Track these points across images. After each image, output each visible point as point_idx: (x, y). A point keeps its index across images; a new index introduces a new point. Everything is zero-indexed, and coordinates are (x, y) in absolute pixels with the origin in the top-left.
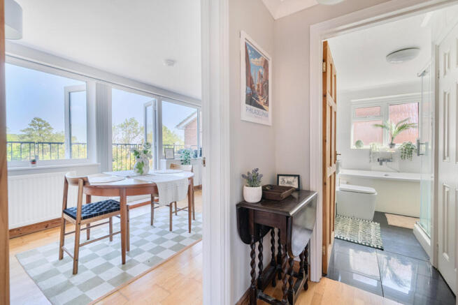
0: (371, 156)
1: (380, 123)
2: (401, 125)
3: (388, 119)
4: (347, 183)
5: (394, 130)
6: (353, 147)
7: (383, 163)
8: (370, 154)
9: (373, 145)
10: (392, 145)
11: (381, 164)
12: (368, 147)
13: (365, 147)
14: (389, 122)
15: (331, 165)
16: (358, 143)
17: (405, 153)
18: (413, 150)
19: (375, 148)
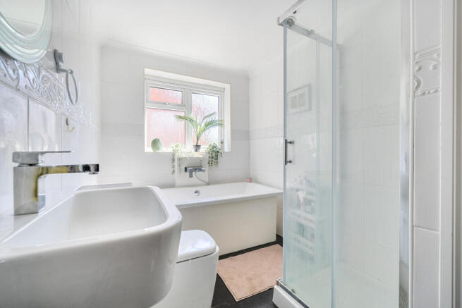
0: (175, 163)
1: (182, 114)
2: (208, 120)
3: (191, 112)
6: (148, 149)
7: (193, 173)
8: (173, 160)
9: (177, 146)
10: (197, 147)
11: (191, 176)
12: (170, 150)
13: (165, 149)
14: (192, 115)
16: (155, 143)
17: (212, 158)
18: (219, 154)
19: (179, 151)
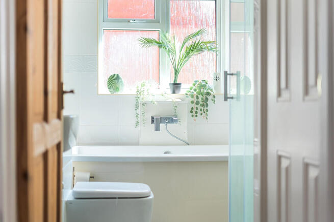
0: (139, 111)
1: (154, 36)
2: (189, 43)
3: (168, 31)
4: (92, 178)
5: (179, 54)
7: (162, 126)
8: (137, 106)
9: (143, 85)
10: (176, 86)
11: (157, 129)
14: (169, 36)
15: (46, 119)
16: (113, 81)
17: (197, 103)
18: (210, 98)
19: (146, 93)
